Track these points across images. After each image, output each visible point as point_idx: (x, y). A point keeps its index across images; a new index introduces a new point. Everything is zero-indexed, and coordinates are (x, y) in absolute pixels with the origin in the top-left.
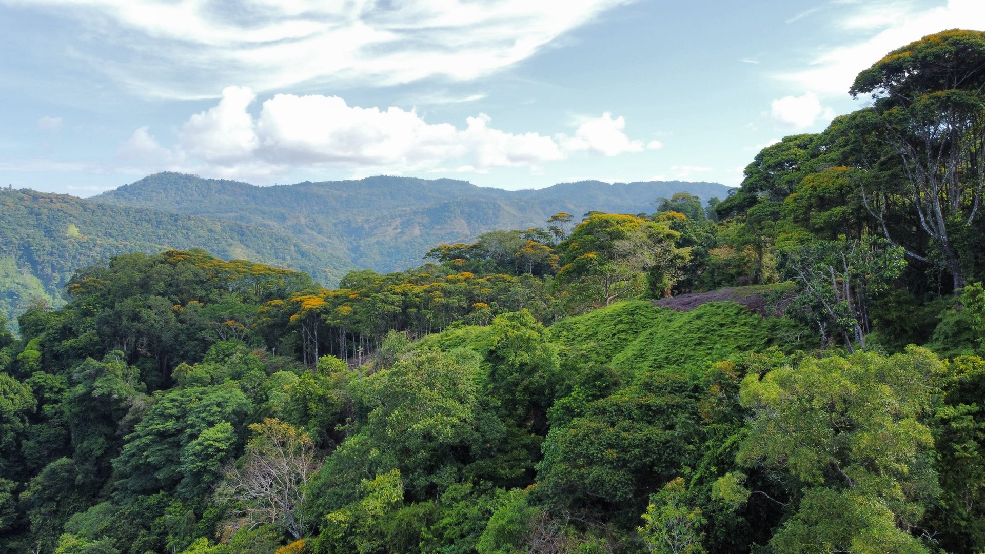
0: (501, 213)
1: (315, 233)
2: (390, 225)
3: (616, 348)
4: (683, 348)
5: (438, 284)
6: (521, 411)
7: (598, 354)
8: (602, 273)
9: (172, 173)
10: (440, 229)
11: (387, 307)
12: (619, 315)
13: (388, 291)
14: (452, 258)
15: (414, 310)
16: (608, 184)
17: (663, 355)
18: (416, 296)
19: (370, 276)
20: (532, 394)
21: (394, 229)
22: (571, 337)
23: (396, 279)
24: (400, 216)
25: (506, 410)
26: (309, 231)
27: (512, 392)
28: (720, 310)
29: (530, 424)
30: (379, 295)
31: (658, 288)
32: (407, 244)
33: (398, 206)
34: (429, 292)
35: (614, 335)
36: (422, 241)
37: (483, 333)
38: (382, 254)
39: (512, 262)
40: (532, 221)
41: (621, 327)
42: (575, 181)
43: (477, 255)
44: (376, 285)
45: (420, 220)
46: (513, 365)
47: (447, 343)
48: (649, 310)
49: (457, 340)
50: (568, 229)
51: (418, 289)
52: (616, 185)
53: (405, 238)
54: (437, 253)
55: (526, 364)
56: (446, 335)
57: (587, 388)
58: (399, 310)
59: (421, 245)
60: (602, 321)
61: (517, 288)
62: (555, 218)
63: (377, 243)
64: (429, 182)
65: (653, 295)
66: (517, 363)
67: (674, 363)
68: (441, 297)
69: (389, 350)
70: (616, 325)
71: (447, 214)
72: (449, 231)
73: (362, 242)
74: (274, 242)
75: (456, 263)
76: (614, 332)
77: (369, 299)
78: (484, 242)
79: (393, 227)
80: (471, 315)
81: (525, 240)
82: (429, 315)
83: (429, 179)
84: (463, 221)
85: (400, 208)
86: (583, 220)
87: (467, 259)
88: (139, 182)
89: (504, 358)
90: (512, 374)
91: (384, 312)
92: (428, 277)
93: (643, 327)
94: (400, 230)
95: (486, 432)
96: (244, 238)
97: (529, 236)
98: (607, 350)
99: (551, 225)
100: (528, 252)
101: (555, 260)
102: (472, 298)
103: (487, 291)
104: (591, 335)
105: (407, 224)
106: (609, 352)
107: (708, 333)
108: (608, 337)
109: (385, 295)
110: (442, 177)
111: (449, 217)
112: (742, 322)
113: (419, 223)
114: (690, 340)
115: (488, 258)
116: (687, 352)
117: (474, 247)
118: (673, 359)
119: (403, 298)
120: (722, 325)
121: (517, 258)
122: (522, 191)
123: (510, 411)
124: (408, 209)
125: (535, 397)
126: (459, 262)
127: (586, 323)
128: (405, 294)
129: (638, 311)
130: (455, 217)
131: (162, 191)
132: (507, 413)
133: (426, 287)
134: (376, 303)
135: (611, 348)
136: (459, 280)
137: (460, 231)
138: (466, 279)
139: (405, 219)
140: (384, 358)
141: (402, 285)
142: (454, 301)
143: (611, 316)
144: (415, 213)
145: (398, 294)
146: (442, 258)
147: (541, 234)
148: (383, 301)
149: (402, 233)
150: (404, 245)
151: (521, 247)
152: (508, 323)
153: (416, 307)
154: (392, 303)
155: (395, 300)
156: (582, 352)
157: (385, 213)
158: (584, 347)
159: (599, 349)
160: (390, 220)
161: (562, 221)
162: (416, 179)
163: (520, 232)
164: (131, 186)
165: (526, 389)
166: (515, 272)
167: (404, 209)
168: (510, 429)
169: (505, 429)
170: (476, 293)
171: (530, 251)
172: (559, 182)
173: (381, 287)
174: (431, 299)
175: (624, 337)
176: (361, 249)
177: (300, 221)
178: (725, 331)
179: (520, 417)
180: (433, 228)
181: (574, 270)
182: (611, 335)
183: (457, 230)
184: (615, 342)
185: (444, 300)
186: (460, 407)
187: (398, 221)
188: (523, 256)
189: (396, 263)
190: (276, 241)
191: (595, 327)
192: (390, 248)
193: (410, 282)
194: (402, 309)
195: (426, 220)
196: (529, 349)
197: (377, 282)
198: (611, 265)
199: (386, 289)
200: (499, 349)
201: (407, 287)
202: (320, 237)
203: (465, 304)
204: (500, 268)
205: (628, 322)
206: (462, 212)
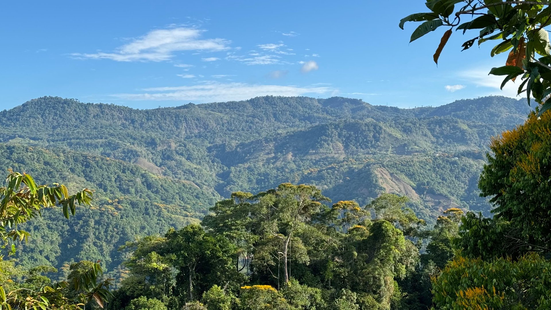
0: (382, 136)
1: (183, 159)
9: (52, 98)
26: (178, 157)
38: (250, 181)
40: (416, 144)
71: (324, 137)
73: (233, 168)
74: (120, 173)
88: (19, 108)
94: (273, 155)
96: (88, 170)
111: (325, 141)
130: (331, 141)
131: (39, 116)
149: (276, 158)
164: (10, 112)
176: (232, 175)
177: (170, 146)
183: (333, 155)
187: (271, 145)
190: (124, 172)
202: (188, 163)
206: (340, 135)
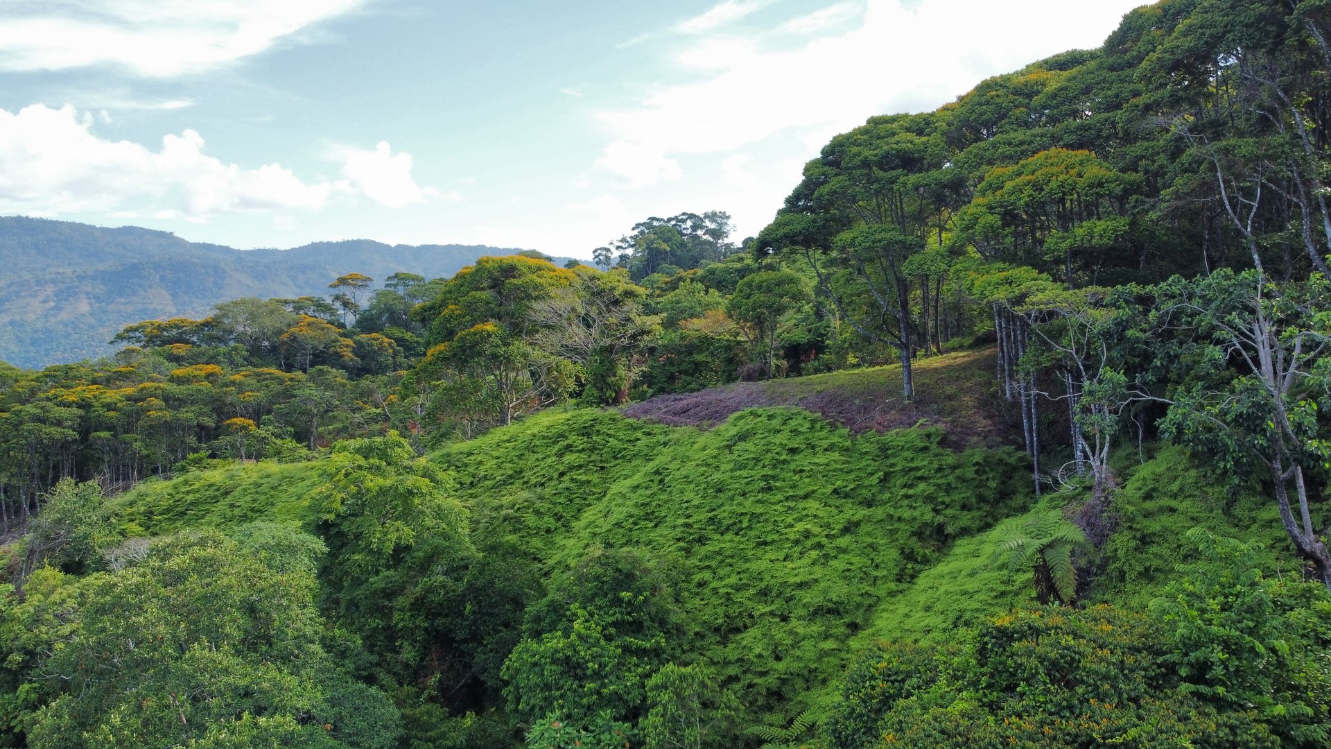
2: (36, 296)
3: (571, 500)
4: (739, 499)
5: (155, 384)
6: (408, 653)
7: (537, 513)
8: (508, 359)
10: (126, 303)
11: (47, 429)
12: (562, 436)
13: (48, 399)
14: (164, 343)
15: (104, 434)
16: (388, 246)
17: (703, 516)
18: (110, 407)
19: (8, 372)
20: (432, 614)
21: (44, 302)
22: (468, 480)
23: (64, 376)
24: (54, 281)
25: (372, 653)
27: (385, 613)
28: (775, 423)
29: (433, 680)
30: (29, 408)
31: (609, 386)
32: (66, 325)
33: (49, 266)
34: (136, 401)
35: (562, 474)
36: (93, 321)
37: (268, 476)
39: (274, 349)
41: (569, 458)
42: (340, 239)
43: (212, 338)
44: (22, 387)
45: (89, 289)
46: (380, 552)
47: (190, 498)
48: (620, 425)
49: (211, 492)
50: (364, 300)
51: (112, 395)
52: (400, 247)
53: (63, 316)
54: (137, 334)
55: (408, 548)
56: (186, 482)
57: (600, 608)
58: (72, 435)
59: (92, 327)
60: (527, 448)
61: (307, 391)
62: (343, 281)
63: (12, 323)
64: (105, 231)
65: (600, 397)
66: (389, 548)
67: (728, 529)
68: (160, 409)
69: (59, 522)
70: (560, 454)
72: (140, 307)
75: (175, 352)
76: (562, 468)
77: (6, 415)
78: (225, 316)
79: (41, 299)
80: (223, 440)
81: (294, 316)
82: (139, 444)
83: (105, 226)
84: (164, 292)
85: (53, 269)
86: (387, 285)
87: (194, 343)
89: (358, 536)
90: (377, 573)
91: (40, 442)
92: (130, 372)
93: (615, 458)
95: (359, 733)
97: (301, 308)
98: (555, 504)
99: (335, 292)
100: (304, 332)
101: (347, 346)
102: (221, 409)
103: (251, 397)
104: (511, 477)
105: (66, 294)
106: (559, 508)
107: (774, 467)
108: (551, 479)
109: (42, 408)
110: (127, 224)
112: (825, 444)
113: (87, 293)
114: (747, 484)
115: (232, 343)
116: (748, 505)
117: (206, 324)
118: (726, 523)
119: (81, 412)
120: (793, 451)
121: (283, 343)
122: (259, 250)
123: (381, 655)
124: (68, 271)
125: (440, 622)
126: (181, 350)
127: (495, 454)
128: (85, 405)
129: (598, 427)
132: (374, 658)
133: (130, 390)
134: (21, 423)
135: (562, 500)
136: (195, 377)
137: (159, 307)
138: (209, 376)
139: (62, 286)
140: (47, 538)
141: (79, 389)
142: (188, 415)
143: (544, 437)
144: (81, 278)
145: (69, 405)
146: (148, 342)
147: (320, 306)
148: (38, 419)
150: (61, 327)
151: (289, 325)
152: (362, 462)
153: (109, 429)
154: (59, 423)
155: (65, 416)
156: (504, 512)
157: (26, 276)
158: (506, 500)
159: (538, 504)
160: (36, 288)
161: (354, 286)
162: (81, 225)
163: (286, 302)
165: (418, 605)
166: (281, 366)
167: (61, 270)
168: (408, 711)
169: (397, 713)
170: (229, 399)
171: (307, 332)
172: (317, 240)
173: (33, 392)
174: (139, 413)
175: (584, 478)
178: (802, 461)
179: (406, 666)
180: (112, 302)
181: (455, 355)
182: (556, 475)
184: (568, 489)
185: (168, 415)
186: (292, 681)
188: (294, 339)
189: (46, 355)
191: (515, 459)
192: (36, 332)
193: (94, 382)
194: (80, 433)
195: (100, 289)
196: (407, 514)
197: (23, 383)
198: (519, 346)
199: (43, 395)
200: (345, 518)
201: (91, 392)
203: (210, 422)
204: (254, 360)
205: (583, 450)
